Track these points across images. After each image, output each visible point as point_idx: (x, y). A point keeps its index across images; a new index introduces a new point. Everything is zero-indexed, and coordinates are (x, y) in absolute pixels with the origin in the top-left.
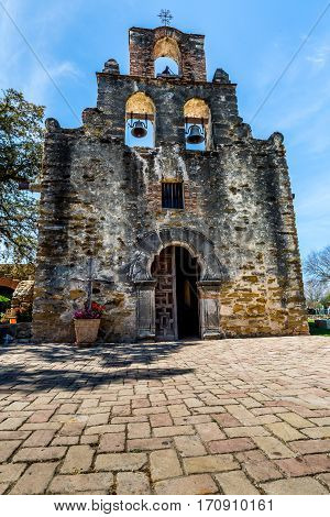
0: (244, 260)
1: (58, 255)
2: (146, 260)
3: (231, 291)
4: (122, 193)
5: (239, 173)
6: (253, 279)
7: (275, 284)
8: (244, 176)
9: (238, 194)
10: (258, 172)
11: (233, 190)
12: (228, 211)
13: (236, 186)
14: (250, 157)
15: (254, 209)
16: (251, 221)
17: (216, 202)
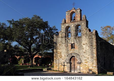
0: (85, 59)
1: (57, 58)
2: (68, 59)
3: (83, 65)
4: (65, 47)
5: (85, 40)
6: (87, 62)
7: (91, 64)
8: (86, 41)
9: (85, 45)
10: (89, 40)
11: (84, 44)
12: (83, 49)
13: (85, 44)
14: (88, 37)
15: (88, 48)
16: (87, 51)
17: (81, 47)
